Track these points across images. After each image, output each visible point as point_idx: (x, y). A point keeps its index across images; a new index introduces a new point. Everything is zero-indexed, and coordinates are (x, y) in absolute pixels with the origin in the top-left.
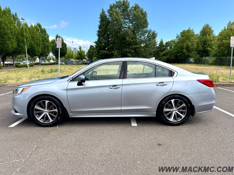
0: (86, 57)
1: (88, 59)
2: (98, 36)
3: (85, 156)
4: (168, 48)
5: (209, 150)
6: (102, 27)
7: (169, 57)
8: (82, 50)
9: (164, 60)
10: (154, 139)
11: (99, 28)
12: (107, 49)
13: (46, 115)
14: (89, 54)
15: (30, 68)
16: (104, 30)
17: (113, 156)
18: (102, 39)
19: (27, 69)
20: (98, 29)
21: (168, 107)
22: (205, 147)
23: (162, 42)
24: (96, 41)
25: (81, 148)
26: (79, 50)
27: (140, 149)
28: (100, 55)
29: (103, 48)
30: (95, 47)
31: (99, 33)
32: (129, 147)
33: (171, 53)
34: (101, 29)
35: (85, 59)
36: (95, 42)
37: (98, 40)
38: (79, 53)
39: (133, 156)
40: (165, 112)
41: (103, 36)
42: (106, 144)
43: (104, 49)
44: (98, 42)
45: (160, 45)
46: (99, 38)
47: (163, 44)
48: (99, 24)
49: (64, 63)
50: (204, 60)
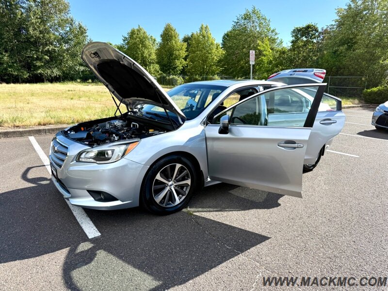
13: (169, 192)
50: (172, 79)
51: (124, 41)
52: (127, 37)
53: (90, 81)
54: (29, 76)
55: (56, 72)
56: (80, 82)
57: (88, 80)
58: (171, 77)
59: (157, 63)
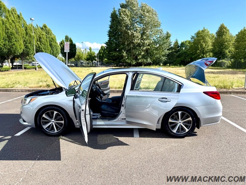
0: (96, 58)
1: (98, 60)
2: (109, 37)
3: (84, 168)
4: (184, 49)
5: (206, 166)
6: (113, 27)
7: (184, 59)
8: (92, 50)
9: (177, 62)
10: (154, 152)
11: (110, 27)
12: (118, 50)
13: (52, 125)
14: (100, 55)
15: (39, 70)
16: (115, 30)
17: (112, 169)
18: (113, 40)
19: (36, 71)
20: (109, 29)
21: (174, 118)
22: (203, 162)
23: (177, 42)
24: (107, 41)
25: (81, 160)
26: (89, 51)
27: (138, 162)
28: (110, 57)
29: (113, 49)
30: (106, 48)
31: (110, 34)
32: (127, 160)
33: (186, 55)
34: (112, 29)
35: (96, 60)
36: (105, 43)
37: (108, 40)
38: (88, 54)
39: (131, 169)
40: (170, 122)
41: (113, 36)
42: (106, 156)
43: (115, 50)
44: (109, 42)
45: (174, 46)
46: (110, 39)
47: (178, 44)
48: (110, 23)
49: (74, 65)
50: (221, 62)
51: (192, 38)
52: (194, 36)
53: (168, 65)
54: (136, 63)
55: (149, 60)
56: (163, 66)
57: (167, 64)
58: (221, 61)
59: (212, 52)
